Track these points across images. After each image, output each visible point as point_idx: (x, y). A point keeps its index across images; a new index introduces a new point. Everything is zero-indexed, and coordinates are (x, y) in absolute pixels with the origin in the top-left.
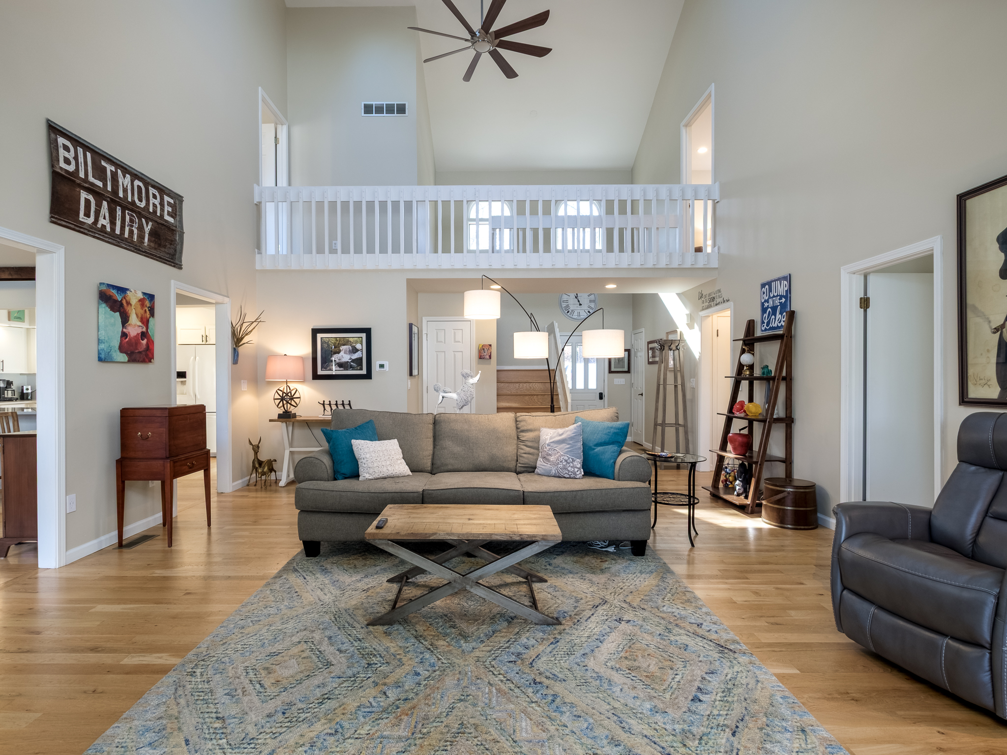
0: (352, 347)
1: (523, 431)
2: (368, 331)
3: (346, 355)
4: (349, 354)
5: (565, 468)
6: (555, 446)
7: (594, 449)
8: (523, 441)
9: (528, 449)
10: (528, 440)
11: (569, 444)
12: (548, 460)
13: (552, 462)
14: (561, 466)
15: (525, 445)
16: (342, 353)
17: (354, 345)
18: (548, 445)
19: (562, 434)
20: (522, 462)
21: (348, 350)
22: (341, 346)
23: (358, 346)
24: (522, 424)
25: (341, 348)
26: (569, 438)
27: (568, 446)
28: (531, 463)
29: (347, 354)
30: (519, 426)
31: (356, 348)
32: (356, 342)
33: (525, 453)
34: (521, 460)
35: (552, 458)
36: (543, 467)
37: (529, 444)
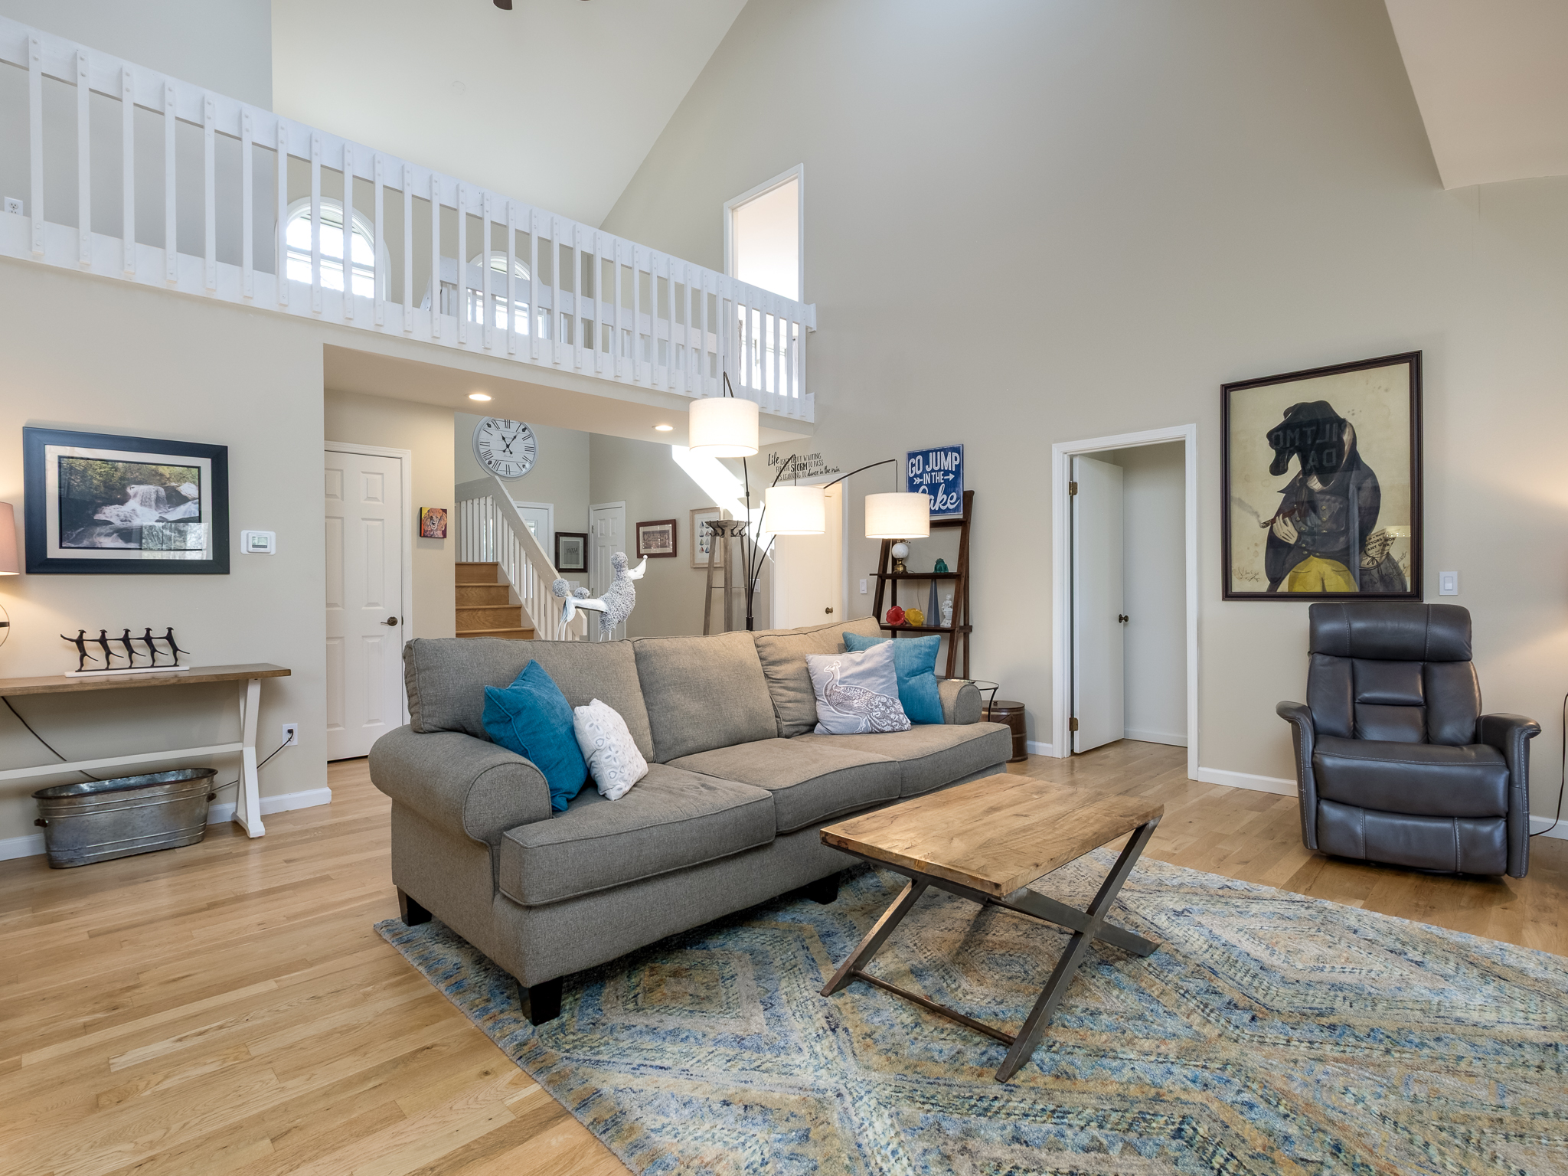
0: (166, 489)
1: (774, 663)
2: (218, 456)
3: (146, 510)
4: (157, 507)
5: (885, 716)
6: (856, 682)
7: (908, 681)
8: (778, 681)
9: (791, 694)
10: (788, 677)
11: (882, 677)
12: (851, 708)
13: (859, 708)
14: (877, 713)
15: (784, 688)
16: (132, 504)
17: (174, 484)
18: (842, 682)
19: (862, 662)
20: (788, 718)
21: (154, 496)
22: (129, 484)
23: (188, 489)
24: (768, 650)
25: (131, 491)
26: (882, 666)
27: (882, 680)
28: (805, 717)
29: (150, 506)
30: (764, 654)
31: (179, 493)
32: (182, 479)
33: (790, 702)
34: (783, 713)
35: (856, 703)
36: (840, 720)
37: (791, 684)
